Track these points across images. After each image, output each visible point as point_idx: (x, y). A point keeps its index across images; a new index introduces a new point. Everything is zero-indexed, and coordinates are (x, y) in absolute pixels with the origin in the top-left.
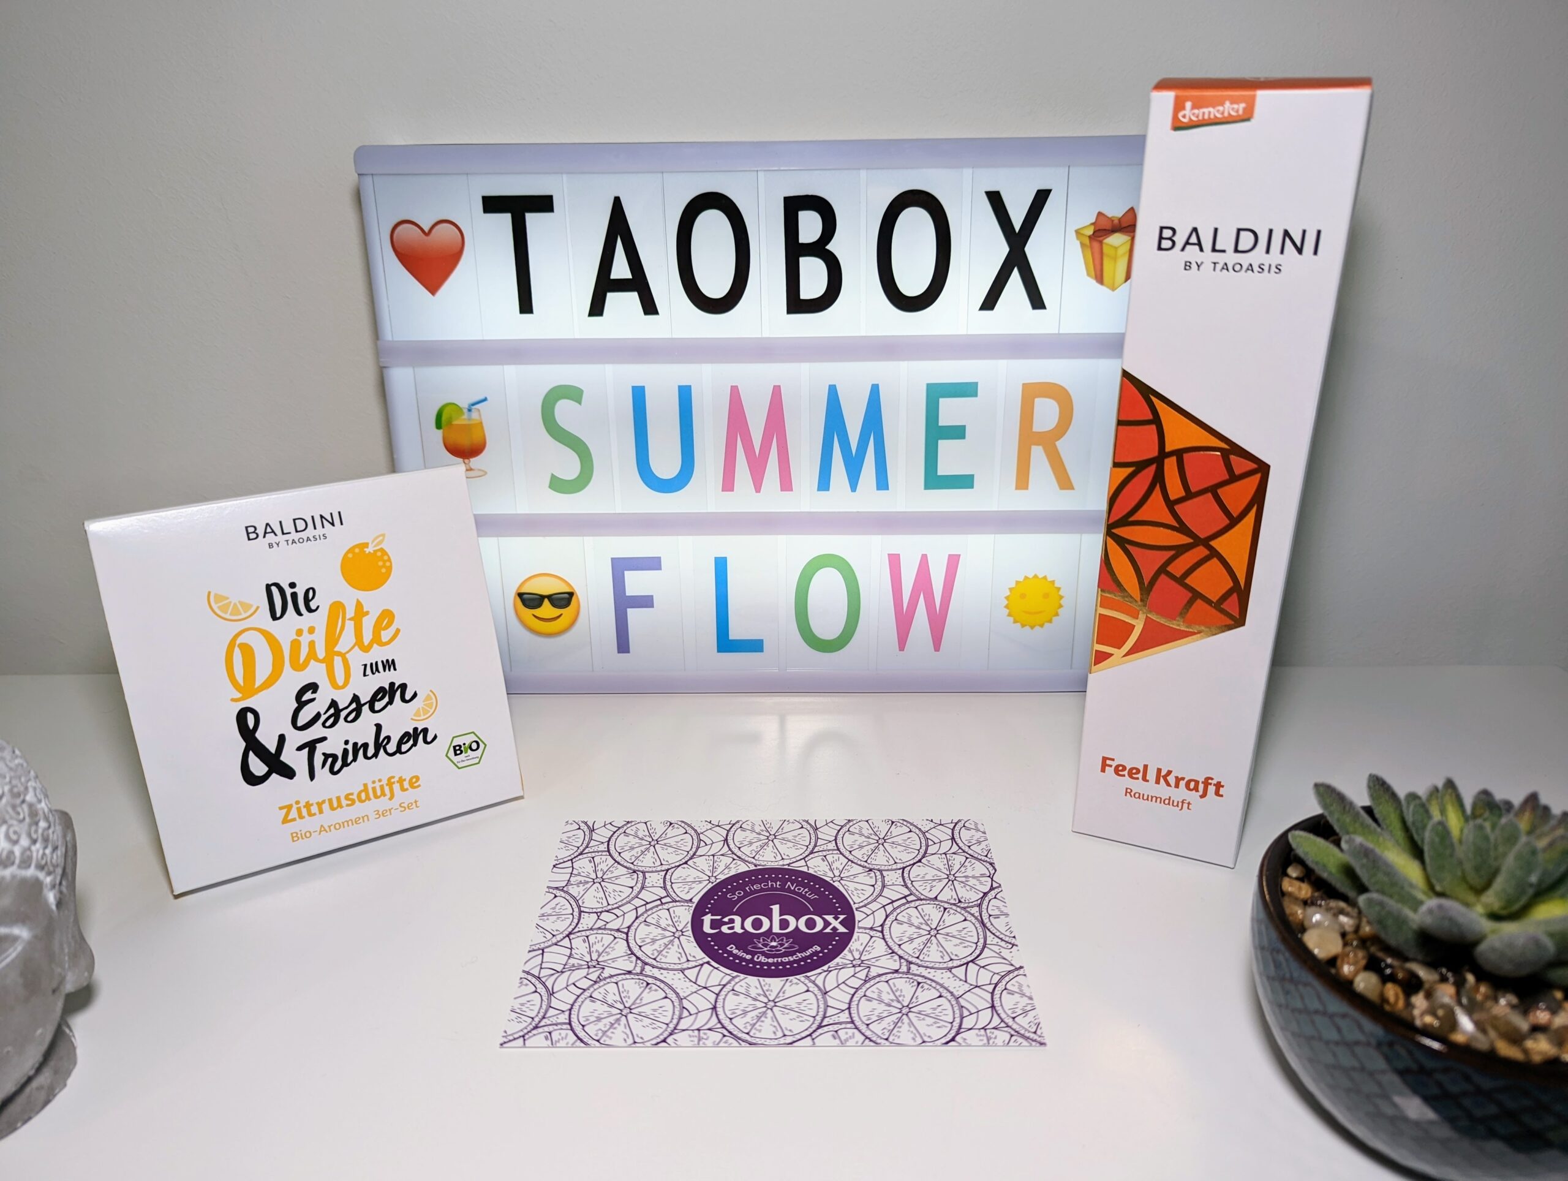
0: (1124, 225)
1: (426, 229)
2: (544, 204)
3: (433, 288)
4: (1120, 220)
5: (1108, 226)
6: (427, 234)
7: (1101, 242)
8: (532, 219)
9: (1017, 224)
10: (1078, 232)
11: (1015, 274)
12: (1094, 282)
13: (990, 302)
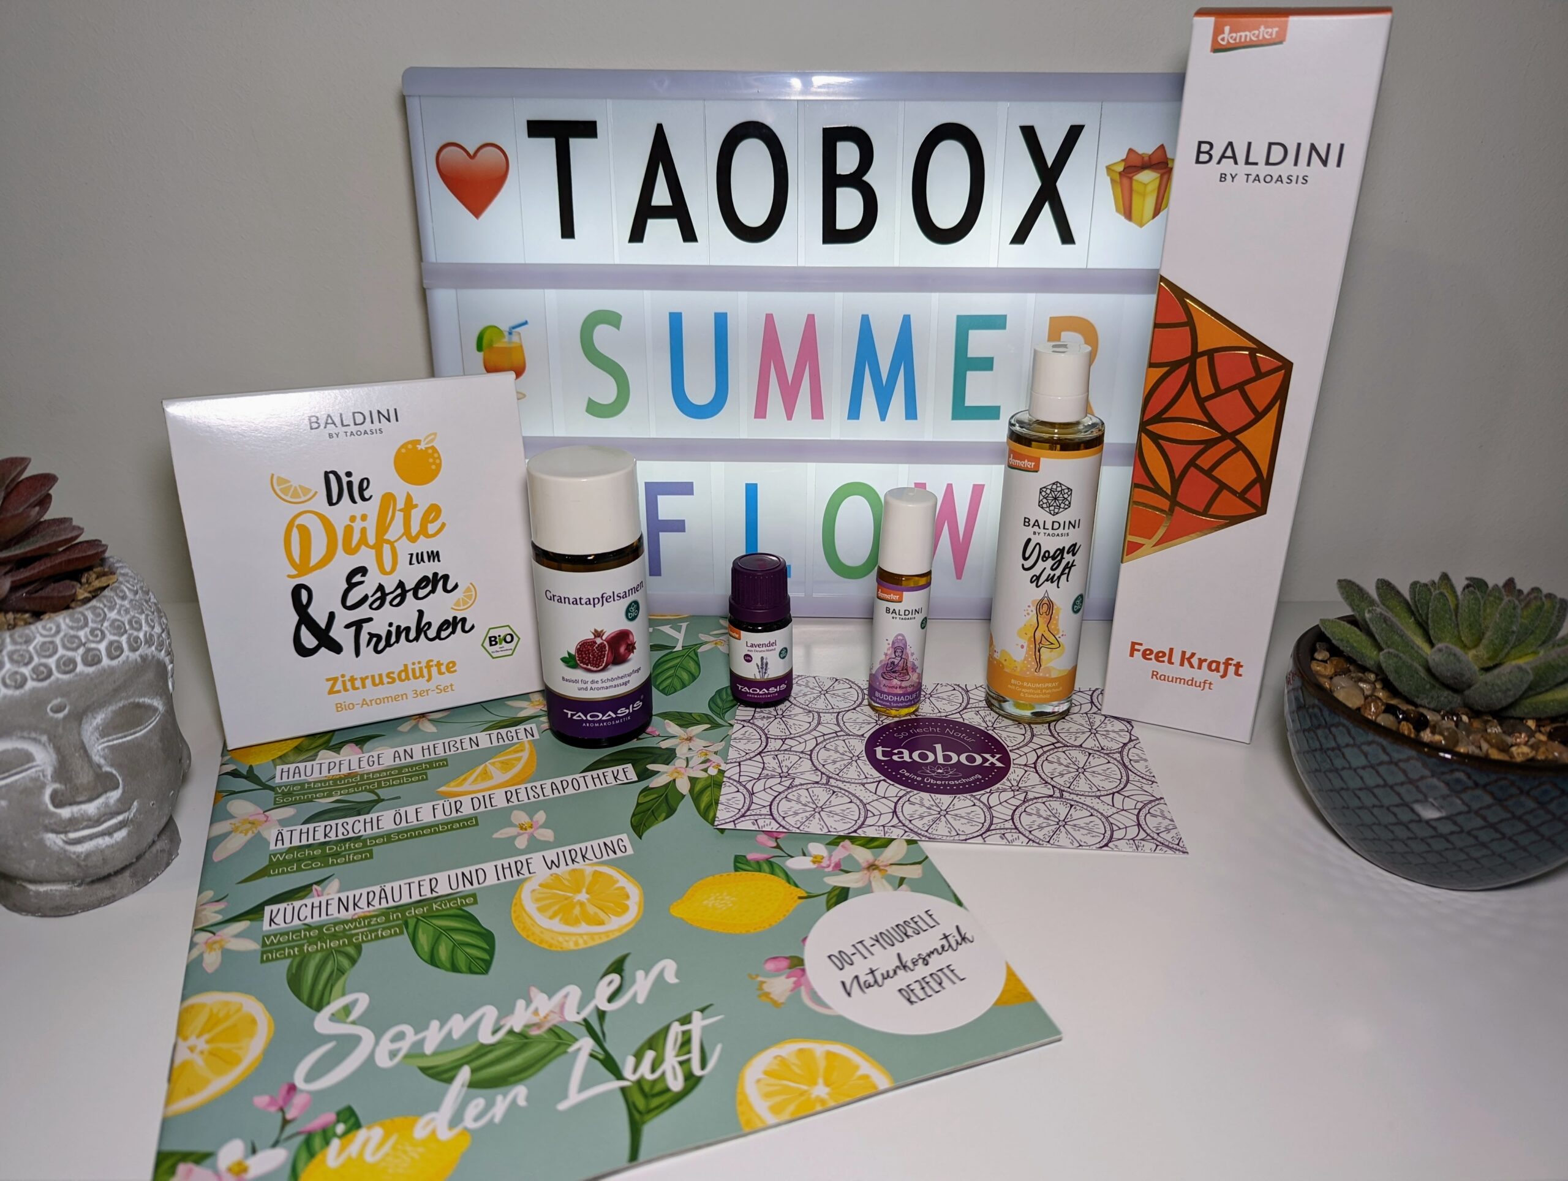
0: (1153, 163)
1: (472, 152)
2: (588, 129)
3: (477, 212)
4: (1150, 156)
5: (1139, 164)
6: (472, 157)
7: (1131, 179)
8: (577, 145)
9: (1050, 159)
10: (1108, 168)
11: (1047, 207)
12: (1122, 218)
13: (1020, 237)
